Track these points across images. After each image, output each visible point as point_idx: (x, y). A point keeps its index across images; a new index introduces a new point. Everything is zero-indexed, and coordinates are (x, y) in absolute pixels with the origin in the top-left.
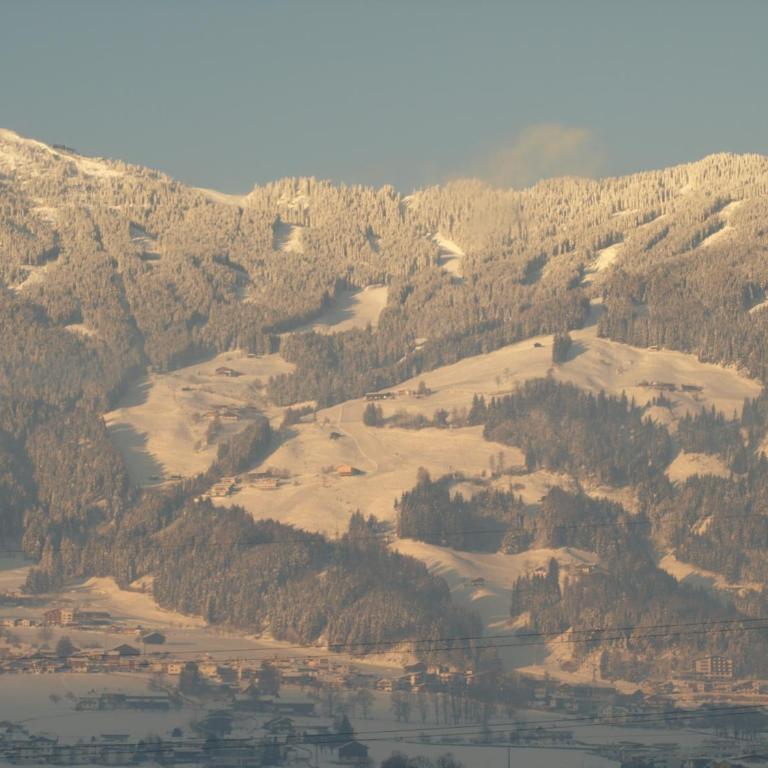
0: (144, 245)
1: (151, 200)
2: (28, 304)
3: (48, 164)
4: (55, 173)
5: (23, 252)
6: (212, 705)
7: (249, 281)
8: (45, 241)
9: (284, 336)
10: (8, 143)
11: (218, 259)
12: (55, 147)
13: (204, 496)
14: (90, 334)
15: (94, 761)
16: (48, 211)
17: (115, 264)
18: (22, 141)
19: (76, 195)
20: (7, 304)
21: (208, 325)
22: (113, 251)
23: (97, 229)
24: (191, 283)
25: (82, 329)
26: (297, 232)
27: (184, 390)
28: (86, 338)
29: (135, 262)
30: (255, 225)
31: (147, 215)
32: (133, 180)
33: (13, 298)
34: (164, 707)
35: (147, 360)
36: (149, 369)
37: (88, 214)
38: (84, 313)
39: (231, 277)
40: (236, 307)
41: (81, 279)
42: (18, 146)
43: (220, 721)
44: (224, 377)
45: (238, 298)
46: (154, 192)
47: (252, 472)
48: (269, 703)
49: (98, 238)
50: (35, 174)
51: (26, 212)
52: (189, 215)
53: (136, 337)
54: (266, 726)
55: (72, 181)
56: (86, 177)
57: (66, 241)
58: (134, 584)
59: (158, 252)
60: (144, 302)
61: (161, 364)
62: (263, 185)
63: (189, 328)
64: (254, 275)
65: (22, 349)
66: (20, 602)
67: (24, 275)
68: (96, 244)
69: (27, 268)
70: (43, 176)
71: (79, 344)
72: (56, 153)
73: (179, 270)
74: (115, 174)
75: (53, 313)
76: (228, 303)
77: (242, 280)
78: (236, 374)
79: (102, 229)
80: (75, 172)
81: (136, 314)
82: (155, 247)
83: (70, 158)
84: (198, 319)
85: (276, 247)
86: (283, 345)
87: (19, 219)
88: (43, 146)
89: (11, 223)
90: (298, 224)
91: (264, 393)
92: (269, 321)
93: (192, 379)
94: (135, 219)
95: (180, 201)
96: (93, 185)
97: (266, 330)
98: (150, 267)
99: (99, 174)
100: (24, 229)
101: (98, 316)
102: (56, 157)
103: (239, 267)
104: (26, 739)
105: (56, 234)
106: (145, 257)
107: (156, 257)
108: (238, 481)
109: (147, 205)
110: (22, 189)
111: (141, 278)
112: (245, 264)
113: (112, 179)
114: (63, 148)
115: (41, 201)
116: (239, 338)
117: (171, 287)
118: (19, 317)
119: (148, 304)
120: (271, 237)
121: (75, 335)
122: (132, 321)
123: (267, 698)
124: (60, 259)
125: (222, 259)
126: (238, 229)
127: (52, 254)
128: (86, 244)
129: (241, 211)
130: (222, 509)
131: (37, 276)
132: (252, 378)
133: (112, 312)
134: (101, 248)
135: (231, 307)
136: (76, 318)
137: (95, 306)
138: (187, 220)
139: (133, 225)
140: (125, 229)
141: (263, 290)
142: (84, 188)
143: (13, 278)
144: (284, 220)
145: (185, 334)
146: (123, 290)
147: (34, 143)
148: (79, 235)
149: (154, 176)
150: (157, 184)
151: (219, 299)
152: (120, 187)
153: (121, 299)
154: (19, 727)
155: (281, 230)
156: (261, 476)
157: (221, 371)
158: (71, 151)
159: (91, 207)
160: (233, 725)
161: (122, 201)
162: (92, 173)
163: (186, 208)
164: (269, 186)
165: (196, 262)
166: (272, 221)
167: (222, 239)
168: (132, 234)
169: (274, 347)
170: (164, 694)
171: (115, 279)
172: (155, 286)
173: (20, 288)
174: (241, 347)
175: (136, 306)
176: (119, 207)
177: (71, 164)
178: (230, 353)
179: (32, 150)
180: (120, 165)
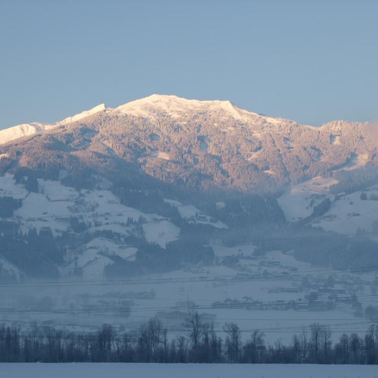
0: (289, 144)
1: (290, 130)
2: (252, 164)
3: (257, 120)
4: (260, 123)
5: (250, 148)
6: (312, 290)
7: (322, 154)
8: (257, 144)
9: (334, 171)
10: (244, 114)
11: (312, 148)
12: (260, 114)
13: (309, 224)
14: (272, 173)
15: (273, 309)
16: (257, 135)
17: (279, 151)
18: (249, 113)
19: (266, 129)
20: (246, 165)
21: (310, 169)
22: (278, 147)
23: (273, 140)
24: (304, 156)
25: (269, 172)
26: (337, 138)
27: (303, 190)
28: (271, 175)
29: (286, 150)
30: (324, 136)
31: (289, 134)
32: (284, 123)
33: (247, 163)
34: (296, 291)
35: (290, 181)
36: (291, 184)
37: (271, 136)
38: (270, 167)
39: (317, 153)
40: (318, 163)
41: (269, 156)
42: (248, 115)
43: (314, 296)
44: (315, 186)
45: (319, 160)
46: (291, 127)
47: (325, 215)
48: (331, 290)
49: (274, 143)
50: (253, 123)
51: (251, 135)
52: (303, 134)
53: (286, 174)
54: (329, 297)
55: (265, 125)
56: (270, 123)
57: (263, 144)
58: (288, 253)
59: (293, 146)
60: (289, 163)
61: (295, 182)
62: (326, 123)
63: (304, 170)
64: (324, 152)
65: (250, 179)
66: (252, 259)
67: (250, 155)
68: (273, 144)
69: (251, 153)
70: (256, 124)
71: (269, 176)
72: (259, 116)
73: (300, 152)
74: (279, 122)
75: (260, 166)
76: (316, 161)
77: (320, 154)
78: (319, 184)
79: (275, 139)
80: (266, 122)
81: (286, 166)
82: (292, 145)
83: (264, 118)
84: (306, 167)
85: (331, 143)
86: (334, 175)
87: (249, 138)
88: (256, 114)
89: (246, 139)
90: (338, 135)
91: (328, 190)
92: (329, 167)
93: (305, 187)
94: (286, 136)
95: (300, 129)
96: (272, 126)
97: (328, 170)
98: (290, 151)
99: (273, 122)
100: (250, 141)
101: (274, 168)
102: (260, 118)
103: (318, 150)
104: (252, 302)
105: (260, 142)
106: (289, 148)
107: (292, 148)
108: (320, 219)
109: (289, 131)
110: (250, 128)
111: (288, 155)
112: (321, 149)
113: (278, 124)
114: (262, 114)
115: (255, 132)
116: (320, 173)
117: (297, 157)
118: (249, 169)
119: (290, 164)
120: (329, 140)
121: (267, 174)
122: (285, 169)
123: (330, 288)
124: (262, 150)
125: (313, 148)
126: (318, 138)
127: (260, 148)
128: (269, 144)
129: (319, 132)
130: (315, 228)
131: (254, 155)
132: (324, 186)
133: (279, 166)
134: (275, 146)
135: (317, 163)
136: (267, 168)
137: (274, 164)
138: (302, 136)
139: (285, 138)
140: (282, 139)
141: (327, 157)
142: (269, 127)
143: (247, 156)
144: (333, 134)
145: (302, 172)
146: (282, 159)
147: (253, 113)
148: (268, 142)
149: (291, 122)
150: (292, 124)
151: (313, 160)
152: (280, 126)
153: (281, 162)
154: (250, 298)
155: (332, 137)
156: (327, 217)
157: (314, 184)
158: (265, 115)
159: (271, 133)
160: (319, 297)
161: (281, 131)
162: (270, 122)
163: (301, 132)
164: (328, 123)
165: (305, 149)
166: (329, 135)
167: (313, 141)
168: (284, 141)
169: (331, 175)
170: (297, 287)
171: (279, 155)
172: (292, 157)
173: (249, 159)
174: (321, 176)
175: (287, 164)
176: (280, 133)
177: (265, 119)
178: (317, 178)
179: (252, 116)
180: (280, 119)
